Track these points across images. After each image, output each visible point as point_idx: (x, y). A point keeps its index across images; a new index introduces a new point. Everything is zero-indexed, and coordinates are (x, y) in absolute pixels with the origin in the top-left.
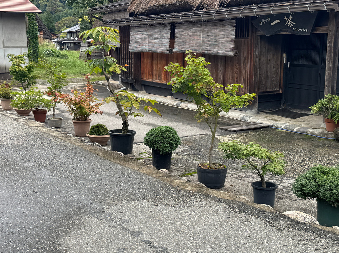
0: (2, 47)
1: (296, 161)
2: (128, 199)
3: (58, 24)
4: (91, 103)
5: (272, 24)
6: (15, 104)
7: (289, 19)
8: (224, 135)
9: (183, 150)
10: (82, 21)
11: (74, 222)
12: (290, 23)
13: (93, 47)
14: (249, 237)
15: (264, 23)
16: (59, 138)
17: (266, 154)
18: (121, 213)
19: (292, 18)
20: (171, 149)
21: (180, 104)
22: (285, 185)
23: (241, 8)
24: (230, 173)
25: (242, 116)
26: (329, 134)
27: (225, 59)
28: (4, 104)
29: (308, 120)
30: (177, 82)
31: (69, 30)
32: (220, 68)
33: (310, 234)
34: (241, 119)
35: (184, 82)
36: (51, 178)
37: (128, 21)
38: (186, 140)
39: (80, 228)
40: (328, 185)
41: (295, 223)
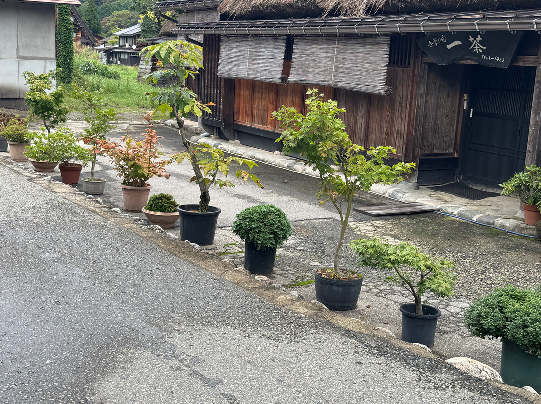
0: (15, 57)
1: (473, 270)
2: (203, 324)
3: (106, 22)
4: (152, 160)
5: (449, 47)
6: (32, 153)
7: (477, 41)
8: (361, 222)
9: (294, 243)
10: (144, 20)
11: (116, 358)
12: (477, 46)
13: (161, 73)
14: (391, 397)
15: (436, 44)
16: (98, 215)
17: (426, 263)
18: (191, 346)
19: (481, 39)
20: (276, 243)
21: (293, 166)
22: (453, 310)
23: (400, 19)
24: (367, 286)
25: (391, 191)
26: (529, 230)
27: (369, 99)
28: (14, 152)
29: (496, 204)
30: (291, 138)
31: (124, 32)
32: (361, 112)
33: (487, 398)
34: (389, 196)
35: (302, 140)
36: (83, 282)
37: (218, 28)
38: (300, 226)
39: (124, 368)
40: (521, 319)
41: (465, 379)
